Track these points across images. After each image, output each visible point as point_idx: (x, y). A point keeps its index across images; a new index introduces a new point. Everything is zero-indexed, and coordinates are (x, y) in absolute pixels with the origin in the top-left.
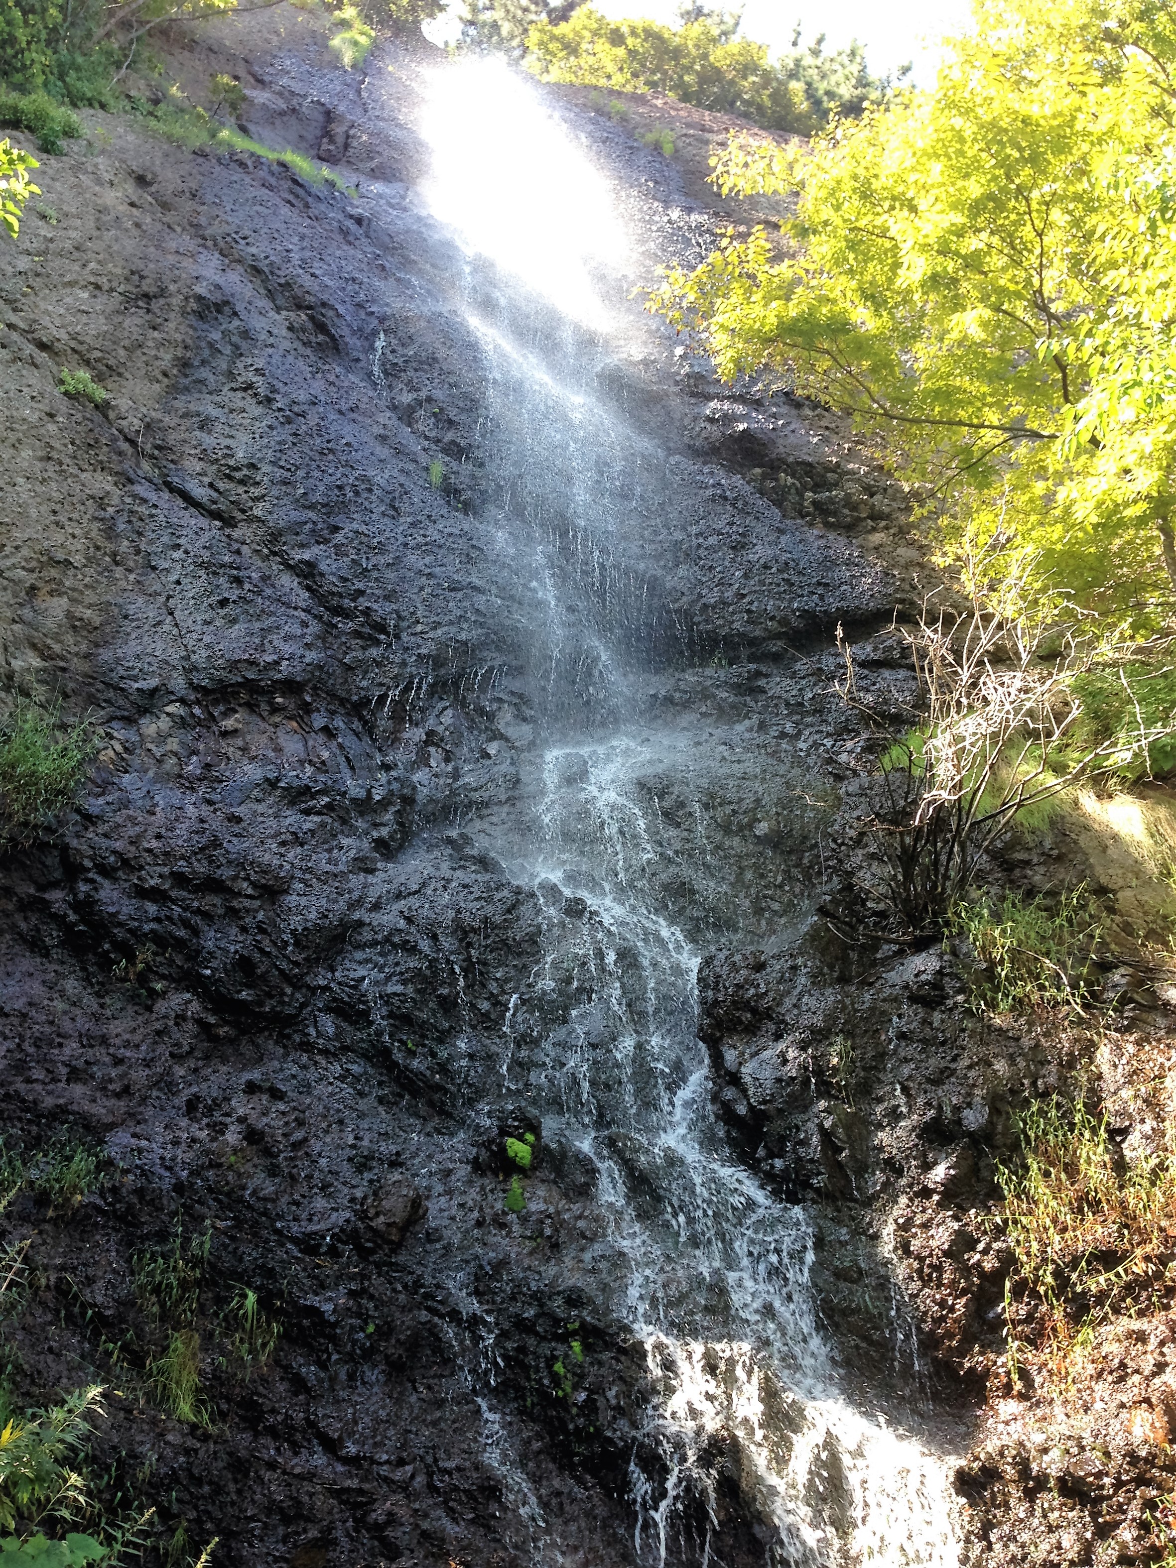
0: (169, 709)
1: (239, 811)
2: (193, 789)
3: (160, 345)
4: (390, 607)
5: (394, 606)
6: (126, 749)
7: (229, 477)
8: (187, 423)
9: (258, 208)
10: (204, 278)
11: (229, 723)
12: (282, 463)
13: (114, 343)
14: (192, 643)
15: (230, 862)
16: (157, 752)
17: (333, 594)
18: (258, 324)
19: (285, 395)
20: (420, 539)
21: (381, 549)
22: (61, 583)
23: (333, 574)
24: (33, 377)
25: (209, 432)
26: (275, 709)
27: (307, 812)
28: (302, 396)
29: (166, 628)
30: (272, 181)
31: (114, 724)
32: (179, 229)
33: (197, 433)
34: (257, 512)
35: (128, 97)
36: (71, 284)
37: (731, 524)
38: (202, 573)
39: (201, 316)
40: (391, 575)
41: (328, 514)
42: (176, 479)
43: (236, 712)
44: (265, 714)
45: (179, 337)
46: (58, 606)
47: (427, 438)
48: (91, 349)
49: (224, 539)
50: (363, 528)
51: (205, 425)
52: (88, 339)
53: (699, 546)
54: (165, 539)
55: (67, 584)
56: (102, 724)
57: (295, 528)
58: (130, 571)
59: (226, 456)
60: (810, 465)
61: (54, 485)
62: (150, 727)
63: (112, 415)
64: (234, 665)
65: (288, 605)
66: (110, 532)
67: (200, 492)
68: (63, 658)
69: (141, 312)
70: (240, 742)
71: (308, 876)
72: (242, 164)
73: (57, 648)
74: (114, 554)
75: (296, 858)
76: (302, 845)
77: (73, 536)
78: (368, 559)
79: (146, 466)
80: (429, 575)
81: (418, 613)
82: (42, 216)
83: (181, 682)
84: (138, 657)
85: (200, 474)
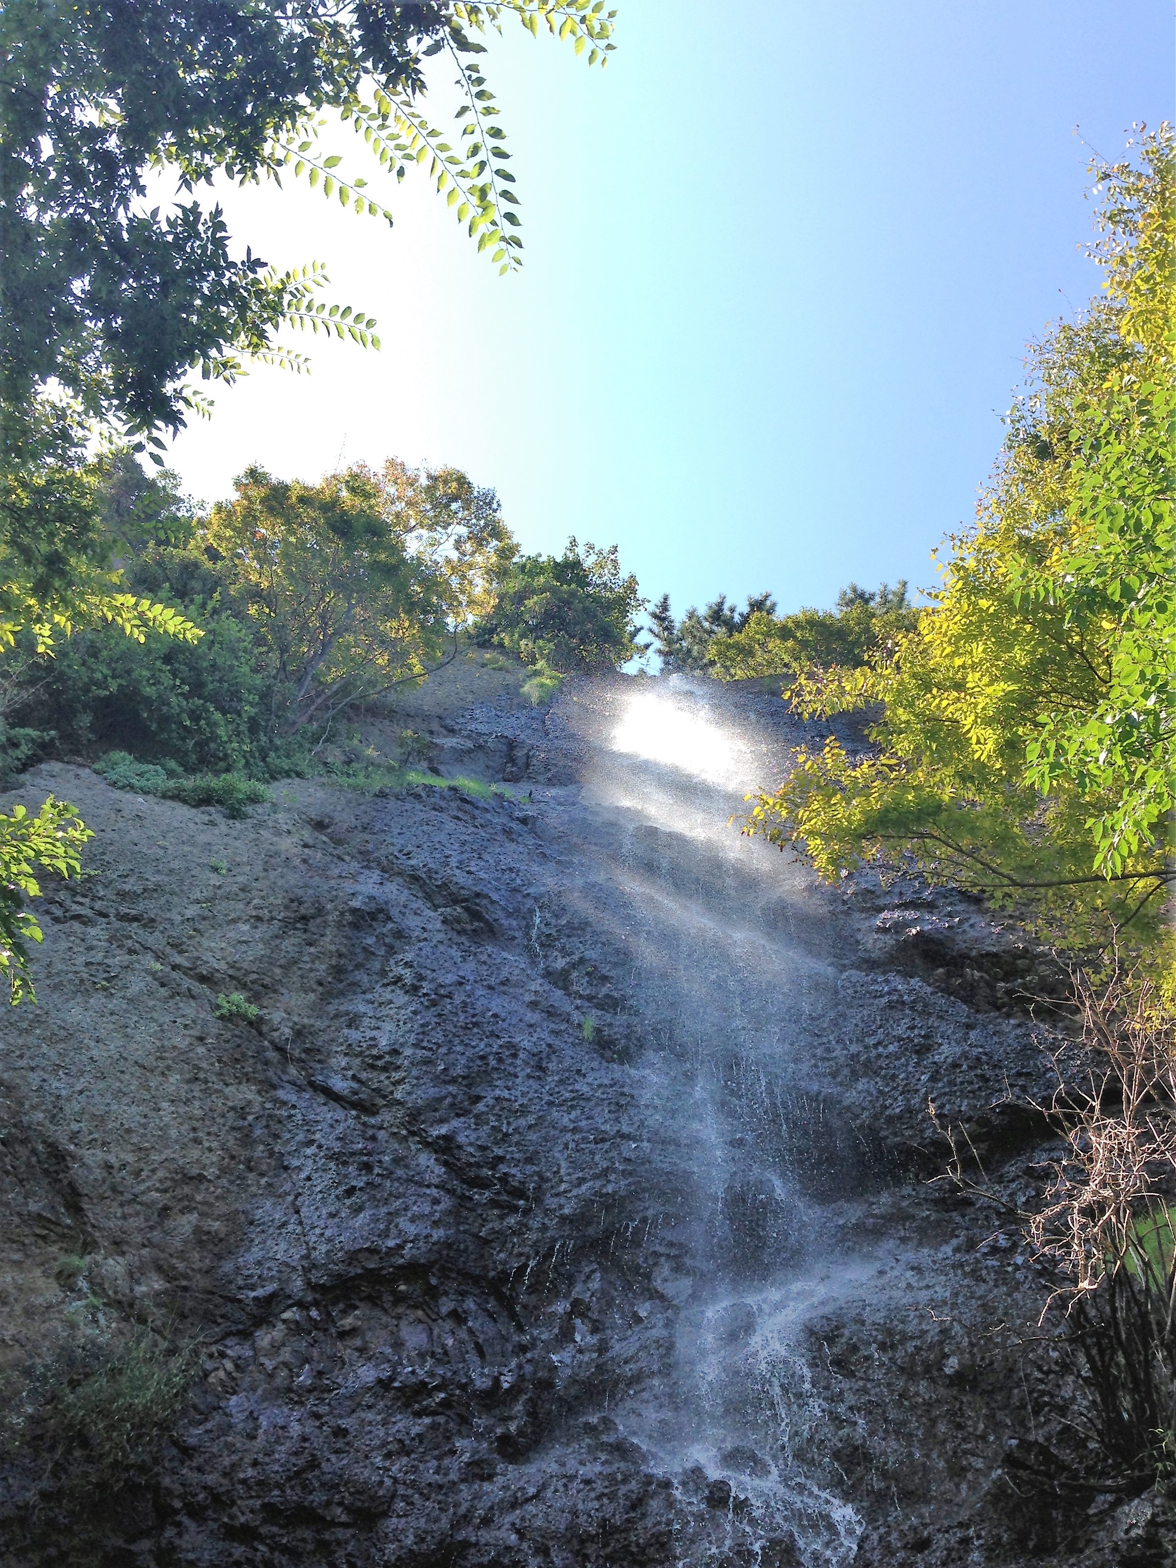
0: (286, 1315)
1: (344, 1423)
2: (302, 1403)
3: (315, 958)
4: (530, 1169)
5: (535, 1168)
6: (237, 1366)
7: (372, 1067)
8: (337, 1024)
9: (425, 828)
10: (360, 893)
11: (348, 1322)
12: (425, 1044)
13: (270, 964)
14: (314, 1239)
15: (323, 1485)
16: (269, 1364)
17: (470, 1165)
18: (412, 922)
19: (433, 980)
20: (567, 1095)
21: (523, 1111)
22: (191, 1199)
23: (471, 1144)
24: (190, 1009)
25: (357, 1028)
26: (400, 1298)
27: (418, 1414)
28: (450, 978)
29: (291, 1227)
30: (443, 804)
31: (229, 1342)
32: (347, 858)
33: (346, 1031)
34: (398, 1095)
35: (325, 764)
36: (234, 921)
37: (912, 1028)
38: (332, 1165)
39: (355, 926)
40: (533, 1136)
41: (469, 1086)
42: (320, 1078)
43: (356, 1308)
44: (387, 1306)
45: (333, 948)
46: (186, 1223)
47: (581, 997)
48: (248, 973)
49: (359, 1126)
50: (506, 1094)
51: (353, 1021)
52: (245, 965)
53: (879, 1056)
54: (301, 1137)
55: (199, 1198)
56: (216, 1342)
57: (433, 1105)
58: (262, 1175)
59: (370, 1047)
60: (995, 955)
61: (197, 1104)
62: (264, 1338)
63: (265, 1029)
64: (353, 1257)
65: (420, 1184)
66: (247, 1140)
67: (339, 1085)
68: (186, 1277)
69: (298, 933)
70: (358, 1342)
71: (410, 1492)
72: (418, 797)
73: (181, 1266)
74: (249, 1160)
75: (400, 1471)
76: (408, 1454)
77: (210, 1150)
78: (509, 1123)
79: (293, 1071)
80: (575, 1130)
81: (563, 1172)
82: (215, 869)
83: (299, 1283)
84: (259, 1263)
85: (344, 1069)
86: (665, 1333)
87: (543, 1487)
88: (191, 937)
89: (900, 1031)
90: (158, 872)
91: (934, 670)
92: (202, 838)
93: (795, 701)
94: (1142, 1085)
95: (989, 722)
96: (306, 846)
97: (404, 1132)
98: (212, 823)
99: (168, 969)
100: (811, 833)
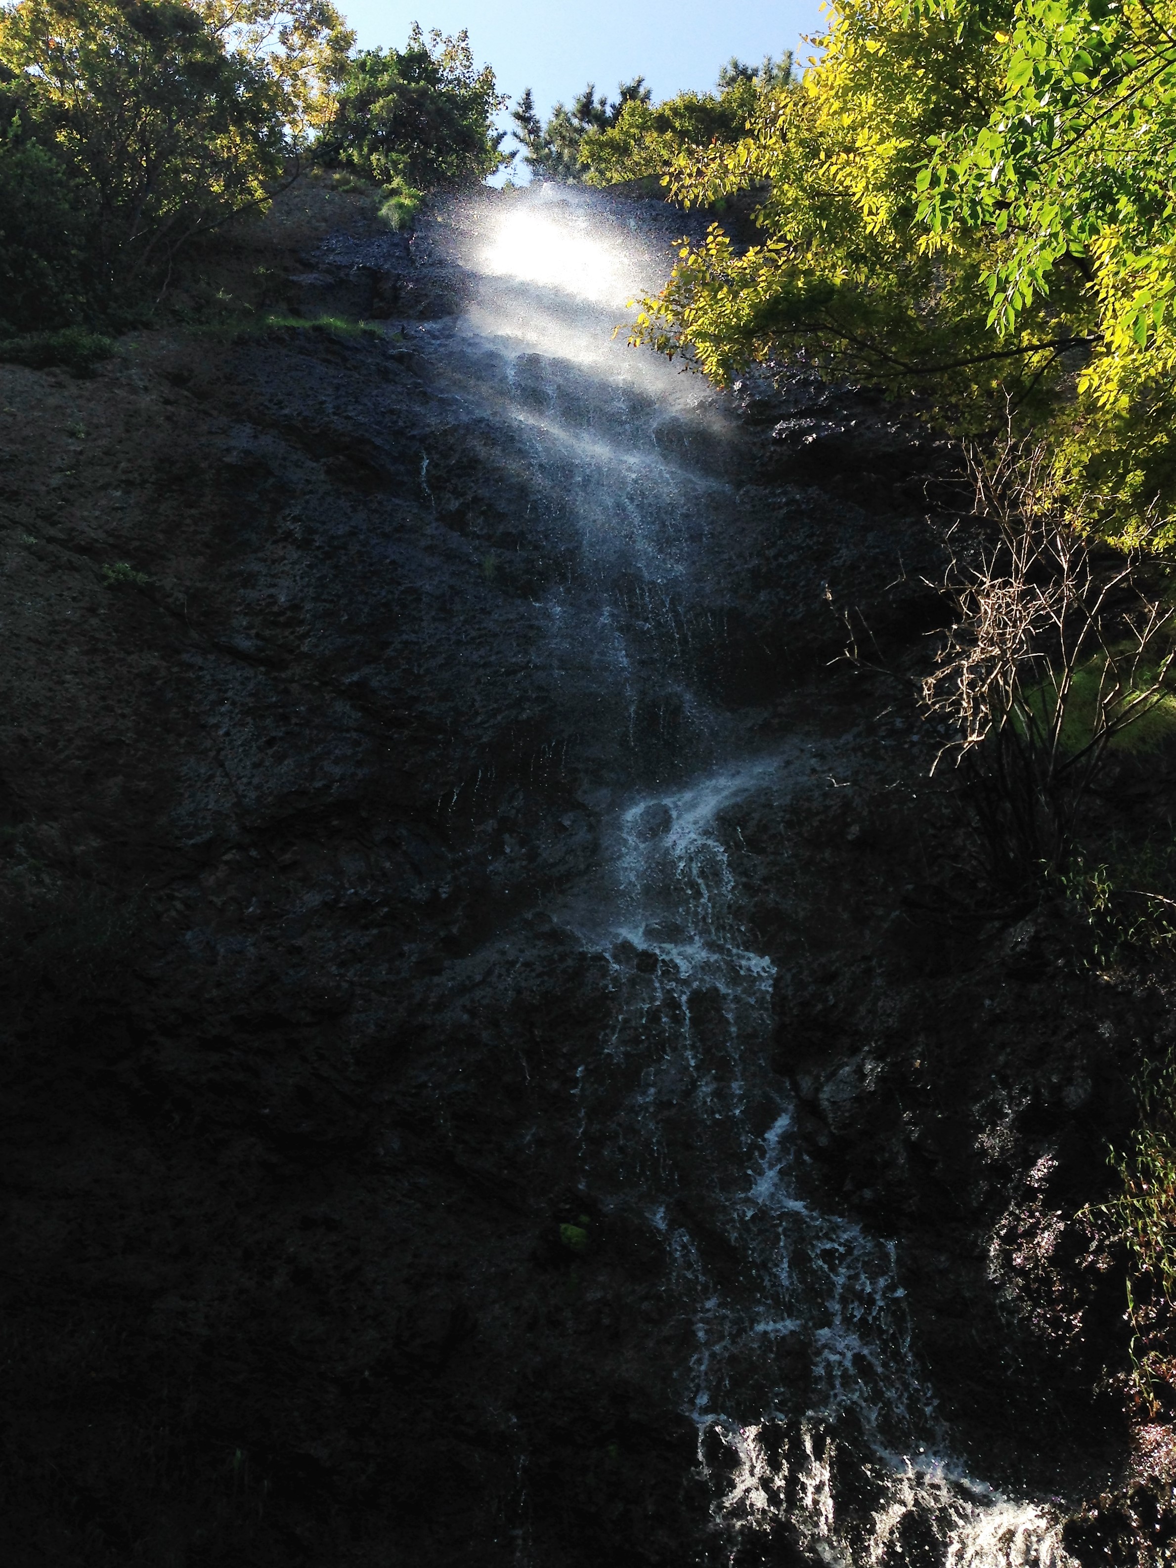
0: (227, 857)
1: (299, 942)
2: (255, 930)
3: (197, 520)
4: (445, 705)
6: (187, 906)
7: (276, 624)
8: (231, 585)
9: (294, 373)
10: (234, 448)
11: (288, 857)
12: (324, 597)
13: (151, 529)
14: (242, 788)
15: (285, 994)
16: (218, 901)
17: (386, 707)
18: (295, 475)
19: (325, 532)
21: (432, 652)
22: (115, 763)
23: (384, 688)
24: (75, 581)
25: (253, 587)
26: (333, 833)
27: (366, 927)
28: (342, 530)
29: (218, 779)
30: (309, 346)
31: (175, 886)
32: (215, 413)
33: (242, 591)
34: (305, 648)
35: (174, 312)
36: (105, 487)
38: (249, 719)
39: (234, 483)
40: (444, 675)
41: (375, 633)
42: (223, 639)
43: (293, 844)
44: (323, 840)
45: (215, 508)
46: (113, 785)
47: (478, 537)
48: (129, 540)
49: (270, 682)
50: (413, 637)
51: (249, 580)
52: (125, 532)
53: (780, 566)
54: (213, 697)
55: (121, 761)
56: (162, 887)
57: (342, 654)
58: (181, 735)
59: (269, 605)
60: (891, 455)
61: (101, 674)
62: (210, 880)
63: (158, 596)
64: (283, 799)
65: (339, 729)
66: (159, 704)
67: (244, 643)
68: (121, 833)
69: (175, 495)
70: (300, 874)
71: (366, 991)
72: (279, 340)
73: (115, 824)
74: (164, 723)
75: (355, 975)
76: (360, 961)
77: (123, 716)
78: (419, 666)
79: (194, 634)
80: (485, 666)
81: (477, 704)
82: (72, 434)
83: (234, 828)
84: (191, 814)
85: (246, 628)
86: (589, 837)
87: (489, 972)
88: (60, 508)
89: (798, 540)
90: (11, 441)
92: (52, 401)
93: (674, 187)
94: (1031, 553)
95: (880, 188)
96: (167, 402)
97: (316, 683)
98: (60, 385)
99: (44, 542)
100: (699, 334)
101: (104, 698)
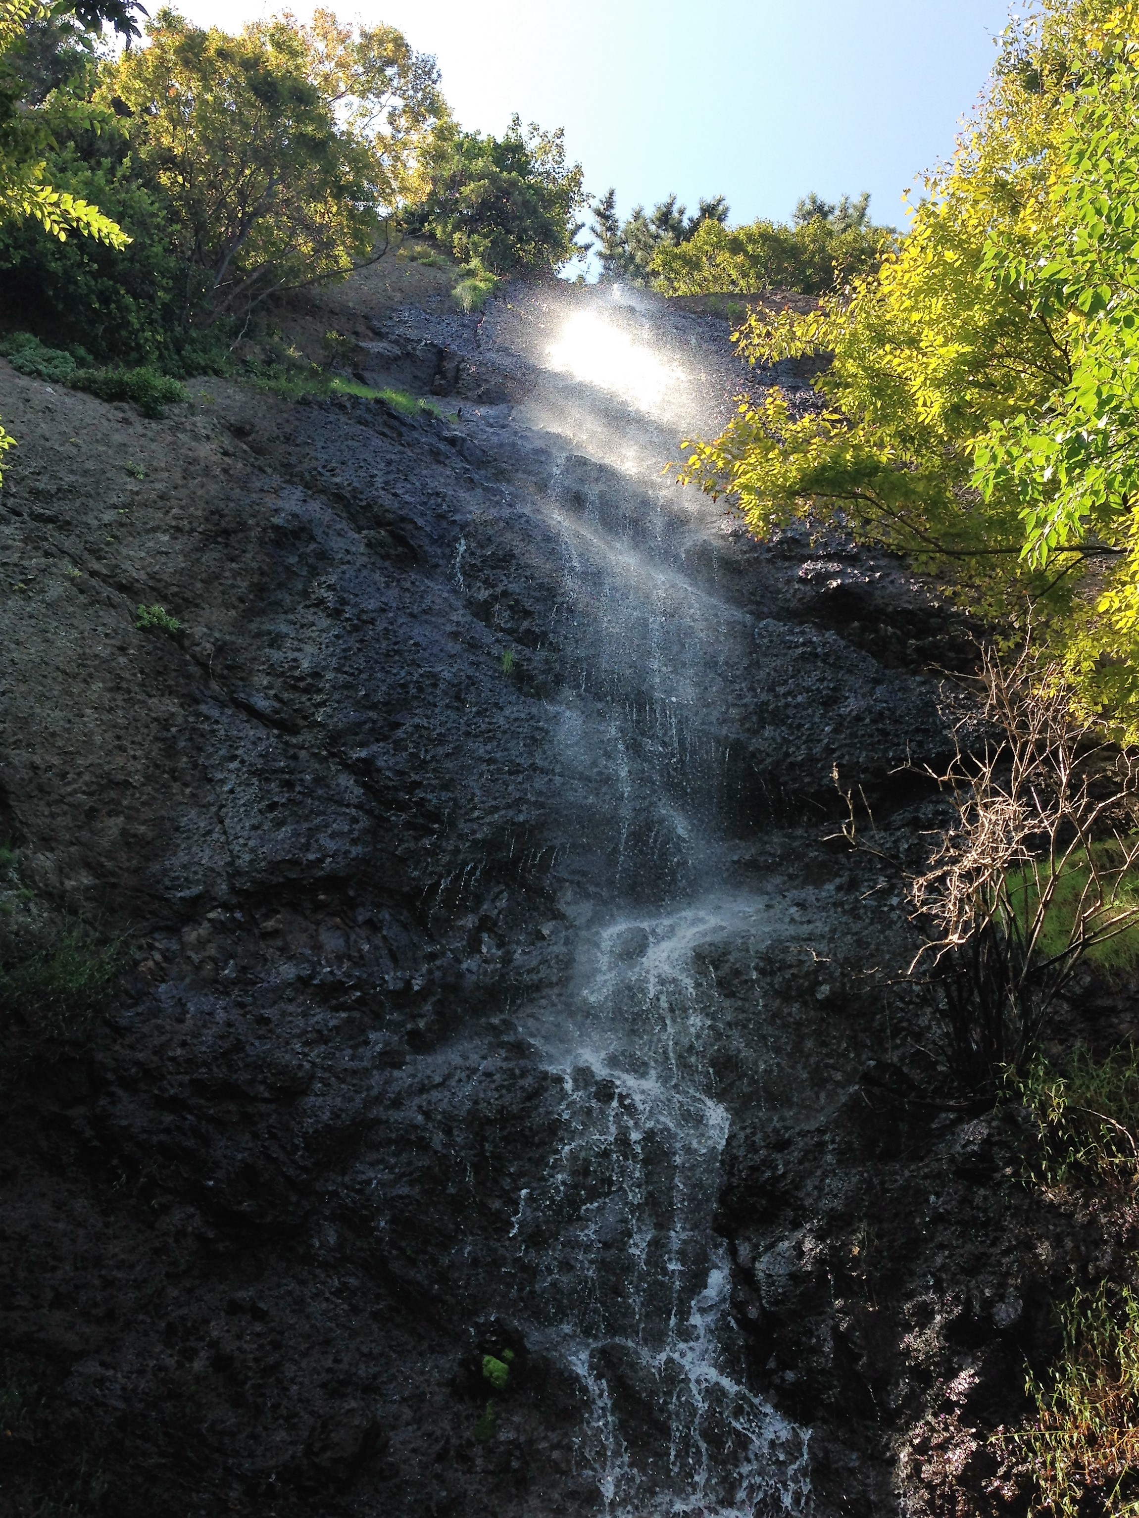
0: (211, 915)
1: (267, 1012)
2: (228, 994)
3: (236, 574)
4: (445, 795)
5: (450, 795)
6: (166, 958)
7: (295, 688)
8: (258, 642)
9: (350, 443)
10: (283, 510)
11: (270, 924)
12: (346, 669)
13: (191, 577)
14: (237, 848)
15: (247, 1066)
16: (196, 958)
17: (388, 788)
18: (337, 544)
19: (356, 605)
20: (484, 727)
21: (441, 740)
22: (119, 803)
23: (389, 769)
24: (110, 618)
25: (279, 648)
26: (319, 907)
27: (336, 1009)
28: (372, 604)
29: (215, 836)
30: (368, 417)
31: (156, 936)
32: (269, 471)
33: (268, 650)
34: (319, 717)
35: (244, 362)
37: (822, 680)
38: (255, 780)
39: (277, 544)
40: (449, 764)
41: (389, 713)
42: (242, 695)
43: (278, 912)
44: (308, 912)
45: (255, 565)
46: (114, 825)
47: (502, 630)
48: (168, 585)
49: (281, 746)
50: (424, 722)
51: (276, 641)
52: (165, 577)
53: (787, 705)
54: (223, 752)
55: (125, 803)
56: (145, 935)
57: (355, 728)
58: (186, 785)
59: (292, 668)
60: (910, 612)
61: (120, 713)
62: (191, 935)
63: (187, 643)
64: (275, 866)
65: (340, 803)
66: (170, 750)
67: (262, 703)
68: (113, 874)
69: (220, 547)
70: (279, 943)
71: (327, 1075)
72: (342, 407)
73: (109, 864)
74: (173, 771)
75: (318, 1056)
76: (326, 1043)
77: (135, 758)
78: (426, 751)
79: (215, 686)
80: (490, 761)
81: (476, 799)
82: (131, 473)
83: (224, 887)
84: (184, 867)
85: (266, 688)
86: (564, 949)
87: (448, 1076)
88: (108, 544)
89: (808, 682)
90: (72, 472)
91: (889, 322)
92: (117, 438)
93: (742, 344)
94: (1032, 760)
95: (937, 384)
96: (225, 453)
97: (324, 753)
98: (126, 421)
99: (86, 576)
100: (746, 487)
101: (119, 738)
